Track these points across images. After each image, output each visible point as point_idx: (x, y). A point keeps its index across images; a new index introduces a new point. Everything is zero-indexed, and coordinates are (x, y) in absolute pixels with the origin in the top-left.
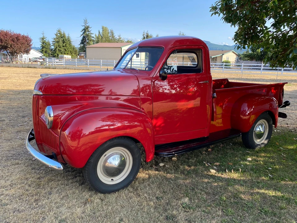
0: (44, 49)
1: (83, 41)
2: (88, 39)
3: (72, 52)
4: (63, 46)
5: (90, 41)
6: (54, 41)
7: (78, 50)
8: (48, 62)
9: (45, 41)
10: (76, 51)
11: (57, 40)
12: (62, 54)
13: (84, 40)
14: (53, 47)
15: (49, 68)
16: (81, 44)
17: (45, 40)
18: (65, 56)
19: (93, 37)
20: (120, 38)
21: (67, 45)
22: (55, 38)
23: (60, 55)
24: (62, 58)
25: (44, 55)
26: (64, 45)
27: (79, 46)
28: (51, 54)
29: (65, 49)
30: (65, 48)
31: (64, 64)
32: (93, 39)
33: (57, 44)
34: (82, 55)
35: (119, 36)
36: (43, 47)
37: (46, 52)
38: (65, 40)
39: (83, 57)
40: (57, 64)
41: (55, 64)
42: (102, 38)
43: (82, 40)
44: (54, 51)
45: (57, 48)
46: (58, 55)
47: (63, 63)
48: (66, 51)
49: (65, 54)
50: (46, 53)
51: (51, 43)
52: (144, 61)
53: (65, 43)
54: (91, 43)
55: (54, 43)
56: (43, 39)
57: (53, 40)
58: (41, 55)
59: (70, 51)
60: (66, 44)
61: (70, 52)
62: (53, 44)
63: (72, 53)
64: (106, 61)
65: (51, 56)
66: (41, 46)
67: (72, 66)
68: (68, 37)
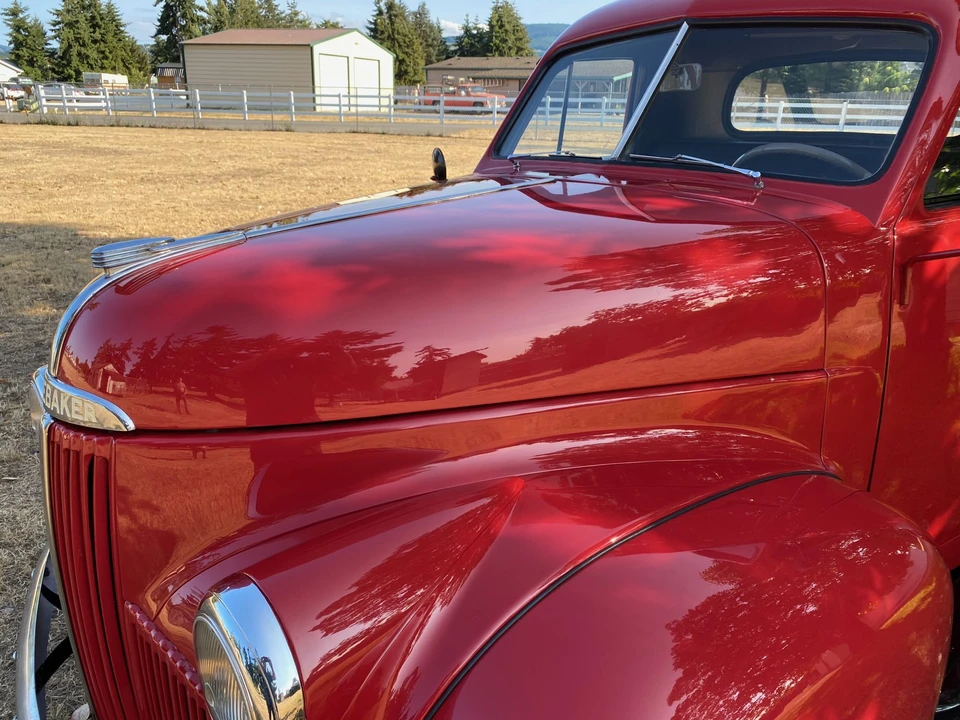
0: (24, 52)
1: (167, 23)
2: (184, 16)
3: (130, 60)
4: (95, 41)
5: (193, 21)
6: (59, 23)
7: (149, 57)
8: (44, 102)
9: (23, 20)
10: (144, 58)
11: (69, 18)
12: (92, 68)
13: (171, 19)
14: (55, 45)
15: (54, 124)
16: (159, 32)
17: (21, 16)
18: (106, 76)
19: (201, 9)
20: (296, 14)
21: (109, 37)
22: (60, 8)
23: (86, 74)
24: (96, 83)
25: (27, 75)
26: (97, 36)
27: (152, 42)
28: (53, 70)
29: (103, 52)
30: (102, 46)
31: (106, 108)
32: (199, 13)
33: (69, 34)
34: (169, 73)
35: (292, 6)
36: (18, 44)
37: (31, 63)
38: (98, 17)
39: (171, 79)
40: (80, 109)
41: (72, 109)
42: (233, 11)
43: (163, 20)
44: (62, 58)
45: (70, 46)
46: (78, 73)
47: (103, 104)
48: (106, 58)
49: (103, 68)
50: (33, 66)
51: (47, 28)
52: (391, 92)
53: (100, 27)
54: (196, 29)
55: (57, 27)
56: (14, 13)
57: (55, 18)
58: (15, 75)
59: (123, 60)
60: (102, 31)
61: (121, 64)
62: (53, 34)
63: (128, 68)
64: (268, 94)
65: (53, 79)
66: (10, 39)
67: (137, 113)
68: (109, 6)
